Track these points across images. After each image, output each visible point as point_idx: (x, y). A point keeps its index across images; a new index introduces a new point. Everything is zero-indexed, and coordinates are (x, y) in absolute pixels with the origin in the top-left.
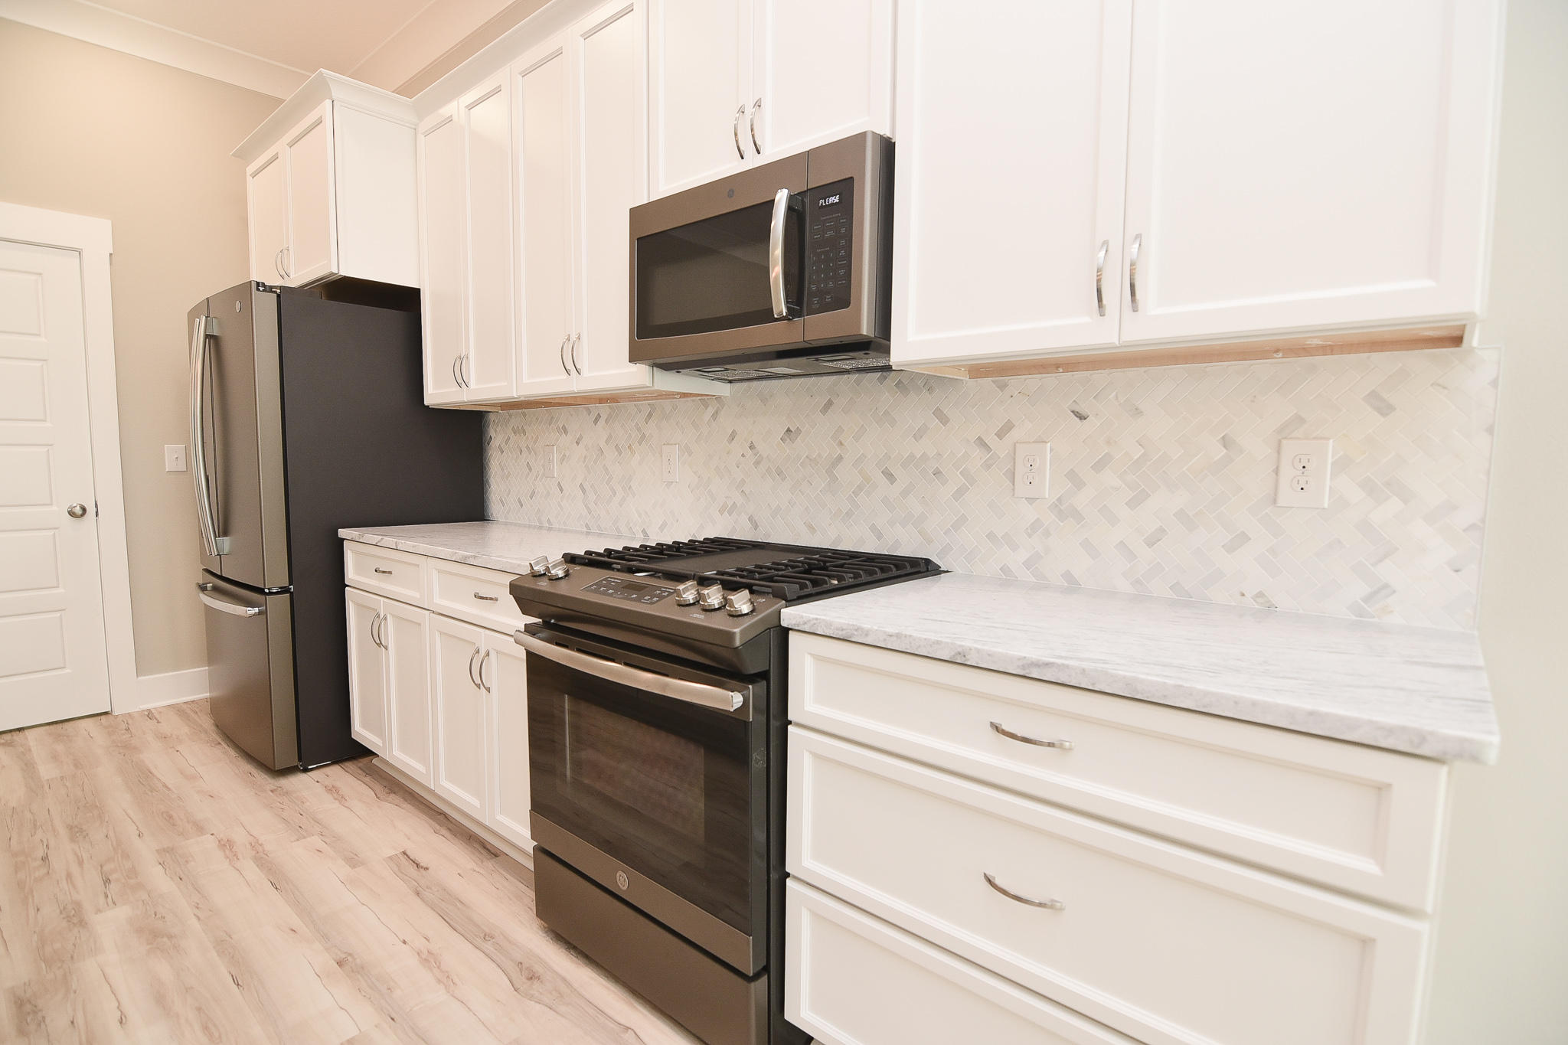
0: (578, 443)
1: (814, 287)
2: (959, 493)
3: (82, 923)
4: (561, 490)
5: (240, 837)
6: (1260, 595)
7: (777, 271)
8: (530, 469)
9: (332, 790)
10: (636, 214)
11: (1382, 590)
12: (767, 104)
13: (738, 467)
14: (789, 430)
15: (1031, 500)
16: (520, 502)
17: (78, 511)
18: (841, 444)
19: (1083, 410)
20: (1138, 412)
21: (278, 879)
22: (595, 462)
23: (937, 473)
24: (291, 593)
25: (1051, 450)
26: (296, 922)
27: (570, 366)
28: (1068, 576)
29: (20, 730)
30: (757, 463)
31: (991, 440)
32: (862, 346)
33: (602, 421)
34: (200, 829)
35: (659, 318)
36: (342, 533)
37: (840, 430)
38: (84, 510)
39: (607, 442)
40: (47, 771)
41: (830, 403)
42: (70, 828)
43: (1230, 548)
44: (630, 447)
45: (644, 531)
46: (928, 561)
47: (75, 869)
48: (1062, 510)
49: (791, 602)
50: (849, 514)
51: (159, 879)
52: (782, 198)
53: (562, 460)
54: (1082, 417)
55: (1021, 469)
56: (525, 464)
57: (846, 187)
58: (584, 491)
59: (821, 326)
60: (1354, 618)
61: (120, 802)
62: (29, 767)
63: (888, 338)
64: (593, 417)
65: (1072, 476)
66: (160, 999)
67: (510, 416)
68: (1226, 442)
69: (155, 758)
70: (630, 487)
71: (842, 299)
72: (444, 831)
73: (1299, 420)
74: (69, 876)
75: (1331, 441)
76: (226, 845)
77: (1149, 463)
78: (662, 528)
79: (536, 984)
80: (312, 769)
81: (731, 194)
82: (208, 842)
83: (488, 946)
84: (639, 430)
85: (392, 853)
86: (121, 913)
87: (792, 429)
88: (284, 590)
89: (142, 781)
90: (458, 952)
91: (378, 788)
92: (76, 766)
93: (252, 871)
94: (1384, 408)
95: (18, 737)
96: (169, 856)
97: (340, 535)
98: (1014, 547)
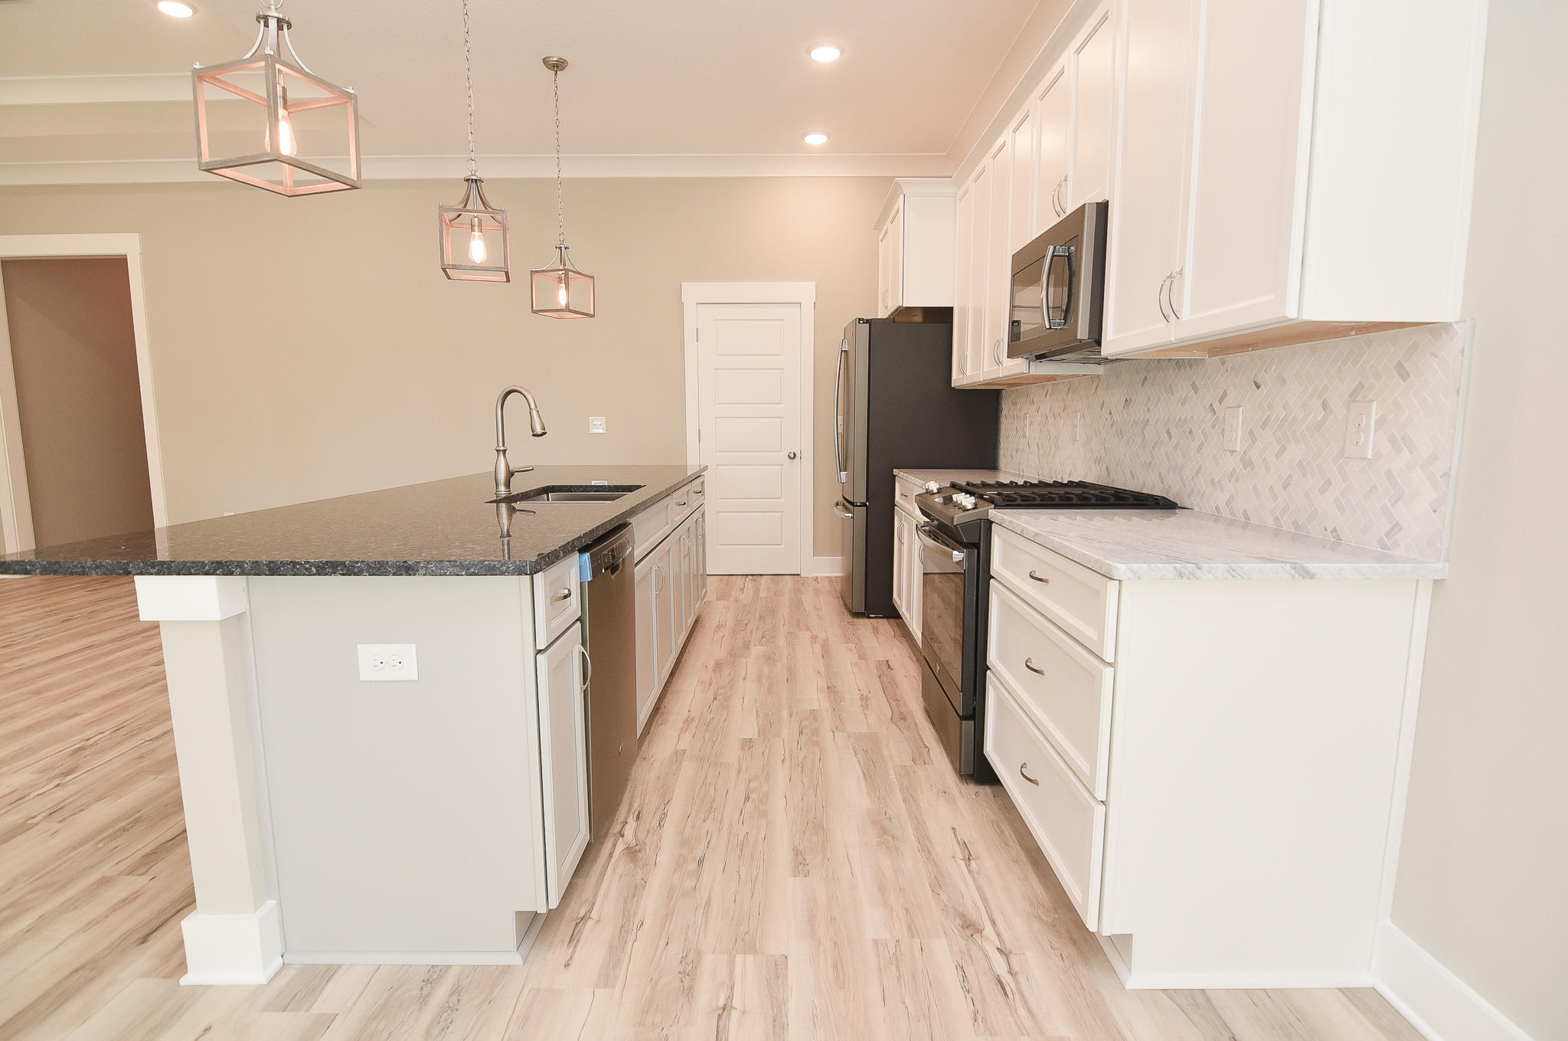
3: (748, 648)
5: (822, 636)
6: (1334, 530)
9: (876, 630)
10: (1014, 258)
11: (1396, 527)
15: (1231, 453)
17: (792, 456)
19: (1260, 381)
20: (1284, 382)
21: (826, 652)
24: (867, 508)
25: (1242, 414)
26: (822, 670)
28: (1245, 515)
29: (761, 575)
31: (1216, 406)
34: (808, 629)
36: (895, 471)
38: (795, 455)
40: (763, 594)
42: (761, 616)
43: (1322, 491)
47: (755, 630)
48: (1245, 461)
51: (781, 641)
54: (1258, 387)
60: (1379, 549)
61: (784, 612)
62: (757, 591)
65: (1251, 434)
66: (759, 678)
68: (1325, 405)
69: (808, 599)
72: (914, 659)
73: (1361, 386)
74: (751, 632)
75: (1375, 403)
76: (814, 638)
77: (1287, 423)
79: (902, 721)
80: (872, 618)
82: (808, 634)
83: (894, 703)
85: (881, 659)
86: (762, 649)
88: (864, 505)
89: (797, 605)
90: (879, 700)
91: (898, 633)
92: (775, 594)
93: (818, 648)
94: (1404, 375)
95: (759, 578)
96: (791, 636)
97: (894, 473)
98: (1222, 491)
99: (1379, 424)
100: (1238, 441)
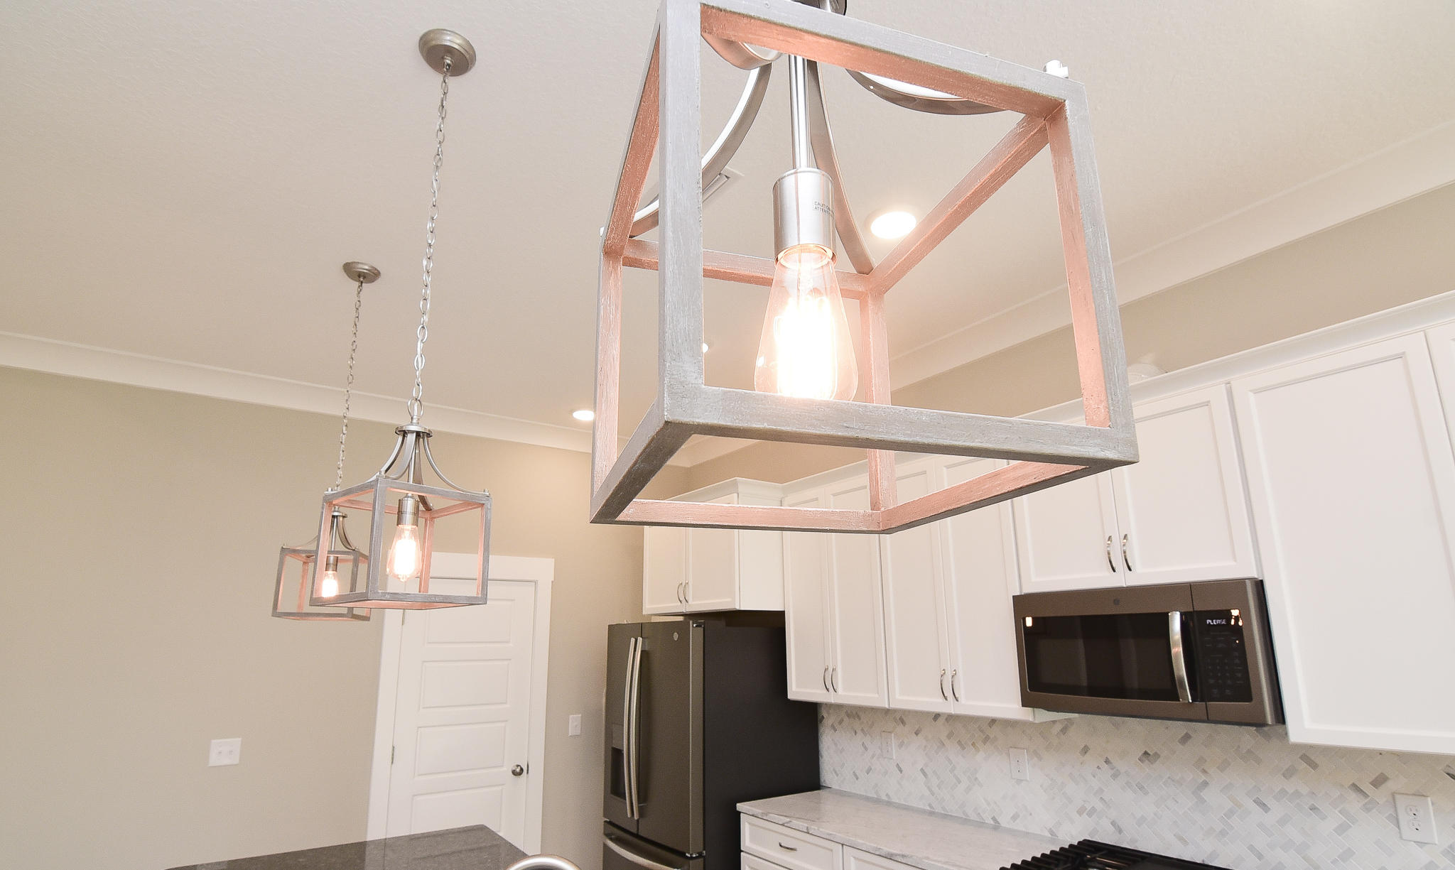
0: (918, 736)
4: (901, 771)
8: (866, 749)
10: (1020, 599)
13: (1094, 776)
14: (1146, 753)
15: (1421, 844)
16: (855, 775)
17: (518, 770)
18: (1205, 771)
22: (936, 752)
23: (1314, 808)
25: (1433, 804)
27: (949, 693)
30: (1115, 776)
31: (1367, 787)
36: (740, 806)
37: (1203, 761)
38: (522, 769)
39: (949, 738)
45: (994, 819)
52: (1175, 616)
53: (900, 746)
56: (861, 743)
58: (925, 774)
70: (976, 779)
78: (1015, 817)
81: (1116, 602)
84: (982, 731)
87: (1149, 752)
88: (700, 856)
97: (738, 811)
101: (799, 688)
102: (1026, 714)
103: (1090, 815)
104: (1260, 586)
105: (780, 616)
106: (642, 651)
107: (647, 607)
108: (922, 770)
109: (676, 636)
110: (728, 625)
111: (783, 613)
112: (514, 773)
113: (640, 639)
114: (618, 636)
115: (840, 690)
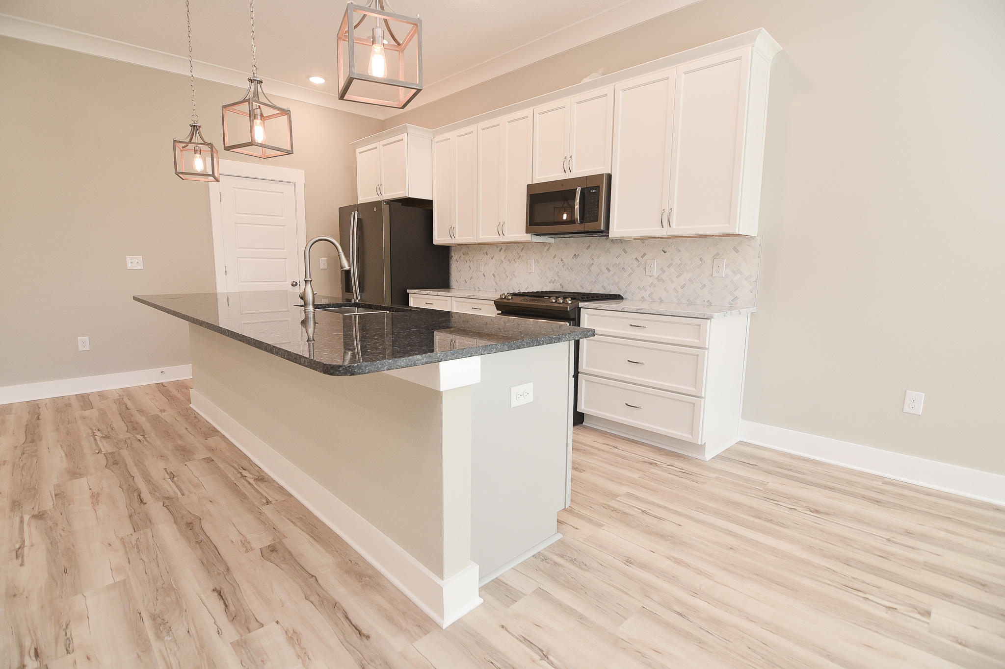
0: (492, 258)
1: (587, 215)
2: (630, 275)
4: (484, 276)
6: (708, 301)
7: (577, 207)
8: (471, 268)
10: (529, 187)
11: (736, 297)
12: (574, 157)
14: (575, 255)
15: (650, 276)
17: (295, 283)
18: (593, 259)
19: (665, 250)
20: (679, 251)
22: (500, 266)
23: (623, 268)
25: (656, 261)
27: (500, 233)
28: (660, 298)
30: (563, 266)
31: (639, 259)
32: (602, 232)
33: (502, 251)
35: (537, 220)
36: (408, 291)
37: (593, 255)
39: (505, 258)
41: (589, 246)
43: (701, 289)
44: (514, 260)
46: (619, 295)
48: (659, 279)
49: (581, 302)
50: (595, 282)
52: (579, 190)
53: (485, 265)
54: (665, 252)
55: (648, 267)
56: (468, 266)
57: (598, 188)
59: (590, 226)
60: (730, 306)
63: (609, 230)
64: (499, 249)
65: (662, 269)
67: (462, 248)
68: (701, 259)
70: (514, 275)
71: (596, 219)
73: (718, 254)
75: (725, 259)
77: (682, 265)
81: (562, 185)
84: (518, 254)
94: (737, 251)
97: (408, 292)
98: (646, 291)
99: (727, 266)
100: (655, 272)
101: (439, 239)
102: (528, 237)
103: (553, 283)
104: (609, 177)
105: (430, 202)
106: (358, 219)
107: (360, 199)
108: (493, 274)
109: (375, 209)
110: (402, 205)
111: (431, 201)
112: (293, 285)
113: (357, 213)
114: (344, 213)
115: (457, 237)
